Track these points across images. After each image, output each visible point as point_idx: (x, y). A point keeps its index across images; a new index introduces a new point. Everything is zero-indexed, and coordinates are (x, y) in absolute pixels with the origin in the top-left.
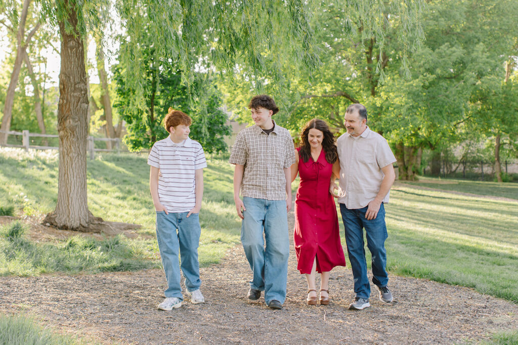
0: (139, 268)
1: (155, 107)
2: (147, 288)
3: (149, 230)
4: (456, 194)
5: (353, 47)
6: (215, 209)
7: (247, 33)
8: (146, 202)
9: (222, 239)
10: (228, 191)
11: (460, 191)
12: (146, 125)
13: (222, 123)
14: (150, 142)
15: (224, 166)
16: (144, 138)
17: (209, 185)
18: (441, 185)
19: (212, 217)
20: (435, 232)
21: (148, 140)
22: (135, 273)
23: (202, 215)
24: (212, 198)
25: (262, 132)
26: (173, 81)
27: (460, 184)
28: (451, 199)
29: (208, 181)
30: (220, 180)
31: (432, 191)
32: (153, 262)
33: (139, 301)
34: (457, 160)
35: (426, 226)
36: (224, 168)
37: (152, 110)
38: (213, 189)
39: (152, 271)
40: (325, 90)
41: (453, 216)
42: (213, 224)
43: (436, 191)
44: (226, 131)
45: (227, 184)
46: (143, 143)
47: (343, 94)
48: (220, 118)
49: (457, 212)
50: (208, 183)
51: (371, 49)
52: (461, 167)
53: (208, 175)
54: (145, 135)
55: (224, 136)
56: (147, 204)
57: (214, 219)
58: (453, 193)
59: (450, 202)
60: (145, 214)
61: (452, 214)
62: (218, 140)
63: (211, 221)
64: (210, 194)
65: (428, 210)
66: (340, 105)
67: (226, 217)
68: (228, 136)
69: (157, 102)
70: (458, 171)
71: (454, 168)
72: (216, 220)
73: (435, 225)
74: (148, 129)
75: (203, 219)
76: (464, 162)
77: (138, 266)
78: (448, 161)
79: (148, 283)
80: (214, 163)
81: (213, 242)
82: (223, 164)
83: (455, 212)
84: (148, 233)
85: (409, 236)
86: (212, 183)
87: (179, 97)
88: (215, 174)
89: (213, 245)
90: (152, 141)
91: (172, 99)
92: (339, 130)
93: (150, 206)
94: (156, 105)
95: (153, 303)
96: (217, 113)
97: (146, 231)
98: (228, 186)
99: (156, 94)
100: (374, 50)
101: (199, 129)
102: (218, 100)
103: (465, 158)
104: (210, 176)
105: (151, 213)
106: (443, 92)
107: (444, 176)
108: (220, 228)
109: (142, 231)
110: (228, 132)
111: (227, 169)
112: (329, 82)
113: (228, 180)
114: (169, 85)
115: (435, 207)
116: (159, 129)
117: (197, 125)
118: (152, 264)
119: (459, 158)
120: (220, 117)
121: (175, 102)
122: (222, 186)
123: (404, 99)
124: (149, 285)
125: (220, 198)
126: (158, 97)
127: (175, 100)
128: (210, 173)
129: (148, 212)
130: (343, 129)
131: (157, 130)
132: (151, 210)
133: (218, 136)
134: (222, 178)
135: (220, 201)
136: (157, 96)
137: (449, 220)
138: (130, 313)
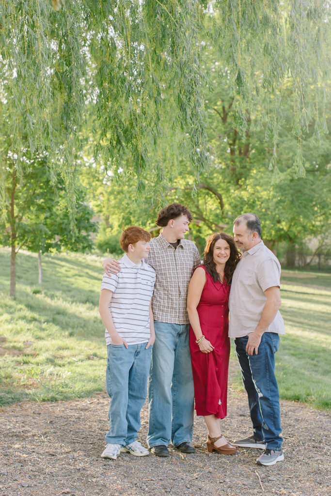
0: (12, 403)
1: (16, 201)
2: (27, 437)
3: (15, 344)
4: (318, 289)
5: (218, 138)
6: (81, 313)
7: (132, 125)
8: (6, 306)
9: (98, 354)
10: (90, 289)
11: (321, 285)
12: (6, 222)
13: (88, 220)
14: (10, 239)
15: (80, 259)
16: (4, 236)
17: (69, 282)
18: (301, 279)
19: (80, 323)
20: (316, 337)
21: (8, 238)
22: (8, 409)
23: (69, 320)
24: (75, 299)
25: (169, 246)
26: (37, 174)
27: (318, 278)
28: (313, 294)
29: (68, 277)
30: (80, 276)
31: (293, 285)
32: (27, 391)
33: (23, 463)
34: (312, 252)
35: (304, 329)
36: (80, 262)
37: (12, 205)
38: (74, 286)
39: (27, 406)
40: (188, 182)
41: (324, 315)
42: (81, 332)
43: (297, 285)
44: (93, 228)
45: (88, 280)
46: (3, 241)
47: (206, 186)
48: (86, 214)
49: (327, 310)
50: (68, 279)
51: (234, 141)
52: (316, 260)
53: (66, 271)
54: (5, 231)
55: (91, 233)
56: (8, 308)
57: (82, 325)
58: (314, 288)
59: (315, 298)
60: (6, 321)
61: (323, 313)
62: (84, 237)
63: (79, 328)
64: (72, 293)
65: (297, 308)
66: (200, 198)
67: (95, 322)
68: (95, 233)
69: (17, 196)
70: (313, 264)
71: (308, 260)
72: (84, 326)
73: (312, 327)
74: (8, 225)
75: (70, 325)
76: (319, 254)
77: (10, 400)
78: (303, 253)
79: (27, 428)
80: (70, 256)
81: (89, 358)
82: (80, 257)
83: (324, 310)
84: (14, 348)
85: (293, 344)
86: (72, 280)
87: (41, 191)
88: (74, 269)
89: (90, 362)
90: (13, 238)
91: (34, 193)
92: (198, 223)
93: (11, 311)
94: (16, 199)
95: (41, 466)
96: (83, 209)
97: (12, 345)
98: (89, 283)
99: (16, 188)
100: (237, 142)
101: (63, 226)
102: (83, 194)
103: (320, 250)
104: (69, 271)
105: (14, 319)
106: (308, 186)
107: (300, 269)
108: (90, 335)
109: (7, 345)
110: (95, 229)
111: (84, 263)
112: (191, 175)
113: (87, 276)
114: (32, 178)
115: (302, 305)
116: (20, 225)
117: (61, 221)
118: (27, 394)
119: (314, 251)
120: (87, 212)
121: (38, 197)
122: (83, 283)
123: (272, 193)
124: (29, 432)
125: (84, 298)
126: (18, 191)
127: (38, 195)
128: (69, 268)
129: (10, 318)
130: (203, 222)
131: (19, 227)
132: (13, 315)
133: (84, 233)
134: (82, 274)
135: (85, 302)
136: (18, 189)
137: (323, 320)
138: (14, 485)
